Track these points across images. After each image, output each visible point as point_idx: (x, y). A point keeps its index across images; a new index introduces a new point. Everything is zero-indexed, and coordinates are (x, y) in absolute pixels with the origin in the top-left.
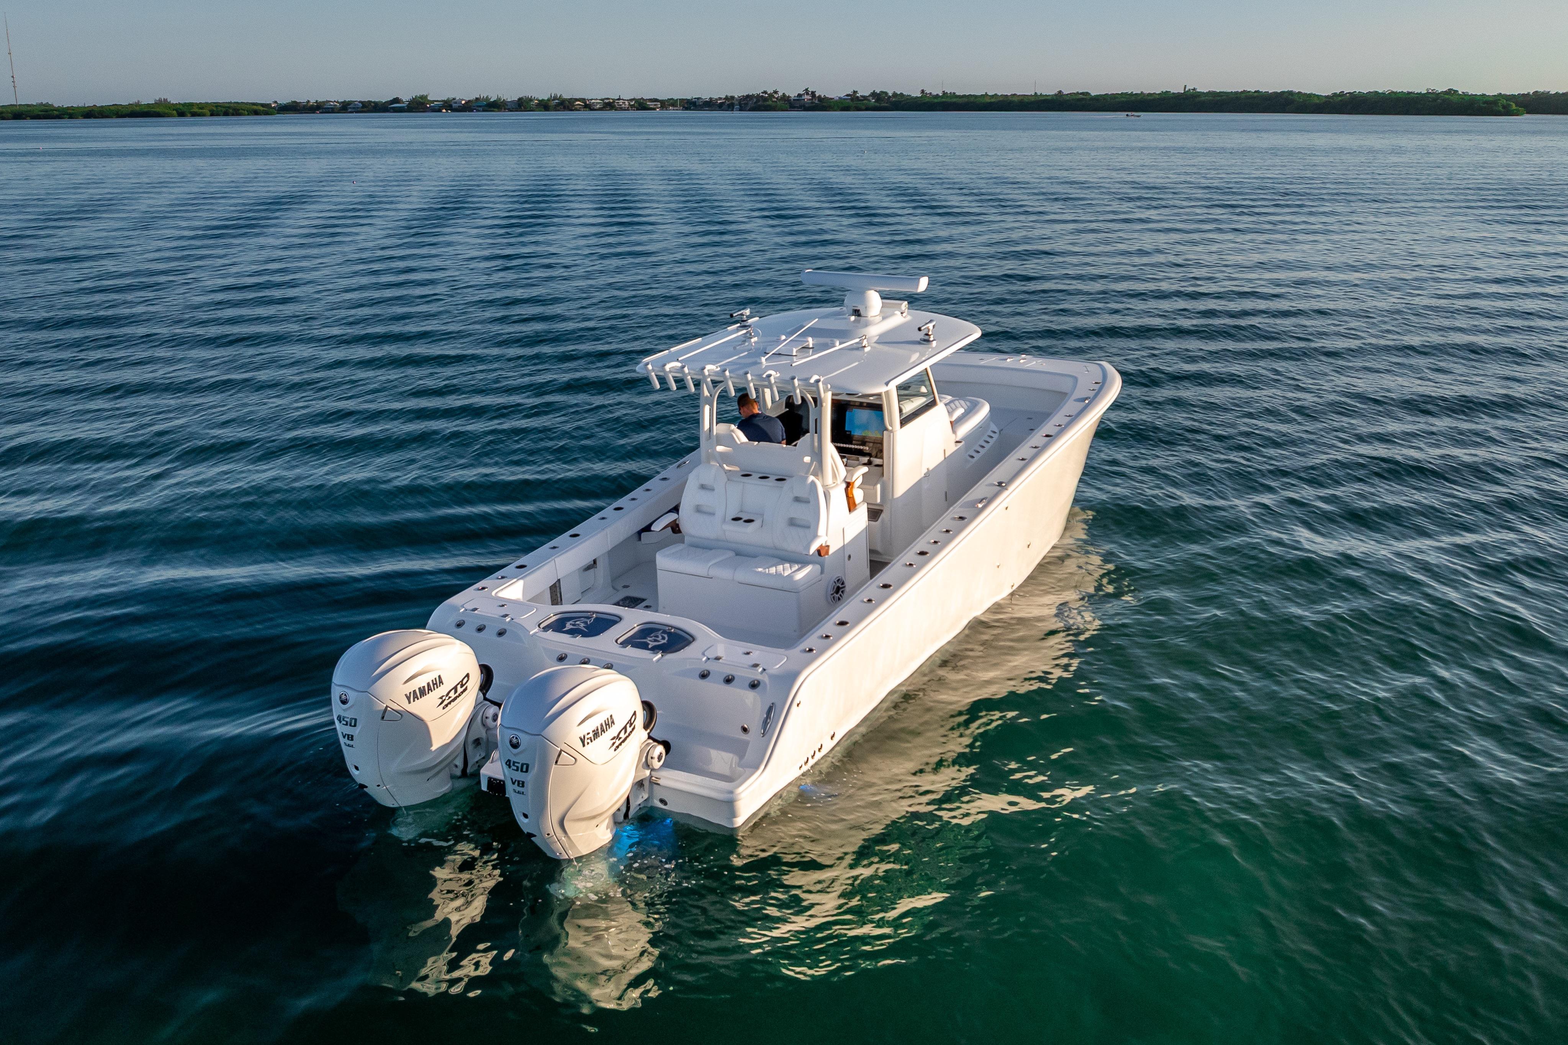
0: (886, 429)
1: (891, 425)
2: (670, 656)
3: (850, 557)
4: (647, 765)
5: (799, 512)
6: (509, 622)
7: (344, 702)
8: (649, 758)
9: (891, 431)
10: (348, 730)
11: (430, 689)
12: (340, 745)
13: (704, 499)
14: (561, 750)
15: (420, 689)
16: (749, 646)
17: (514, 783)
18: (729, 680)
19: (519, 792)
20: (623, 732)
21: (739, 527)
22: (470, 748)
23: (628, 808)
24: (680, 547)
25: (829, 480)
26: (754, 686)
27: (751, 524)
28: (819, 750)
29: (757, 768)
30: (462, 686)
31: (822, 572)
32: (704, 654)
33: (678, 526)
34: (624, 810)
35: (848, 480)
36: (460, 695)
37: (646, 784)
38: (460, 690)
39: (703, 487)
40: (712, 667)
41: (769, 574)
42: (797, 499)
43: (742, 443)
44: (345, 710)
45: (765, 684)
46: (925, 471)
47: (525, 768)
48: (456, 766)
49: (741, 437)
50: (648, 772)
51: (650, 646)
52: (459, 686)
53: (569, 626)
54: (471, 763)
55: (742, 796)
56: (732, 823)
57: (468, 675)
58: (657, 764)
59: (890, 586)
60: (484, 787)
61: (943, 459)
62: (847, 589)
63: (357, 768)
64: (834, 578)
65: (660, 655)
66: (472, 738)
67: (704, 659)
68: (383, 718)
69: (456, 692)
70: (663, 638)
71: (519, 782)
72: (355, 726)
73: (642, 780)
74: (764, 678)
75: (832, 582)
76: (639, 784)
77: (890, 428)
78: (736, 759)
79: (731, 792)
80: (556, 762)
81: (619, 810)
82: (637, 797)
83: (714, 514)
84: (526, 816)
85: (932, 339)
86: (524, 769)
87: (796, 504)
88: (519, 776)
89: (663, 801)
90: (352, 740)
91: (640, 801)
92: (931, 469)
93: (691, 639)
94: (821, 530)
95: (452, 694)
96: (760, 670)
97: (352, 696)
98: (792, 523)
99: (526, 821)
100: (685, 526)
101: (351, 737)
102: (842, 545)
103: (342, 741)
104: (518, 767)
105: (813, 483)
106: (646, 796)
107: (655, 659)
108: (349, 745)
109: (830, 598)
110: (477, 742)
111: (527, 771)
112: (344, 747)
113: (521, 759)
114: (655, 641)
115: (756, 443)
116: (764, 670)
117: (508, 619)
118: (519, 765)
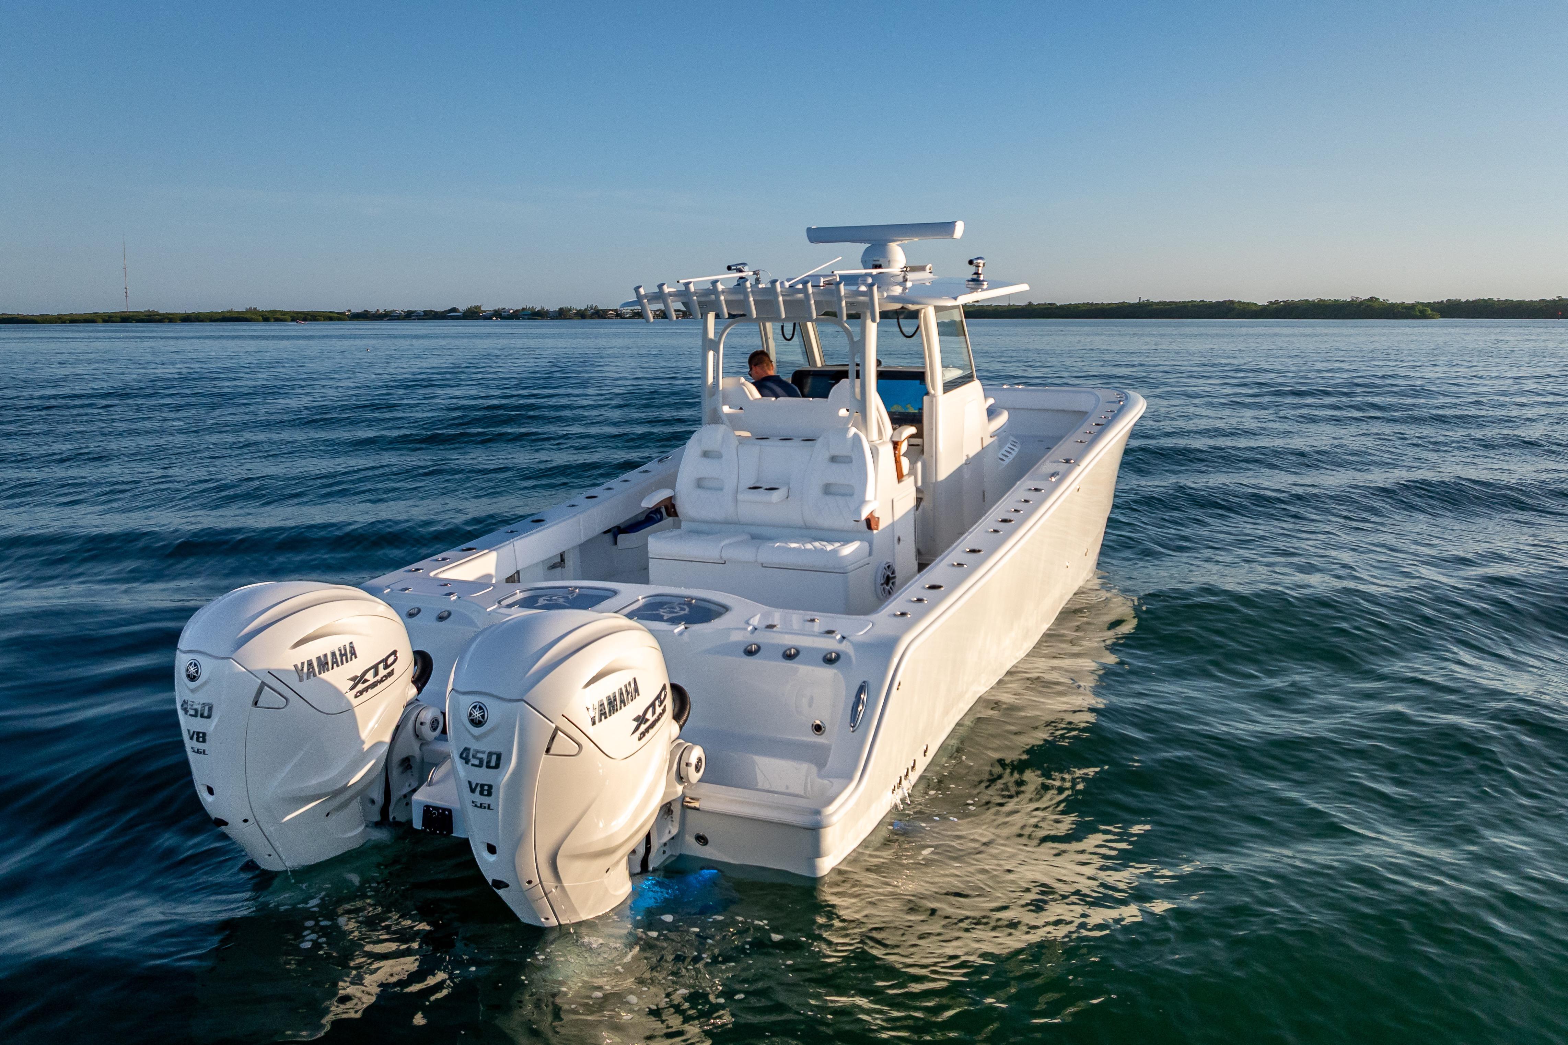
0: (927, 393)
1: (934, 389)
2: (696, 628)
3: (899, 540)
4: (680, 778)
5: (838, 475)
6: (455, 601)
7: (192, 678)
8: (683, 765)
9: (934, 396)
10: (198, 724)
11: (335, 663)
12: (185, 751)
13: (707, 469)
14: (557, 729)
15: (319, 658)
16: (810, 615)
17: (473, 791)
18: (790, 656)
19: (481, 806)
20: (650, 711)
21: (760, 496)
22: (395, 773)
23: (648, 850)
24: (677, 532)
25: (874, 435)
26: (830, 660)
27: (775, 493)
28: (913, 767)
29: (850, 778)
30: (386, 667)
31: (870, 554)
32: (747, 623)
33: (673, 506)
34: (642, 851)
35: (895, 439)
36: (381, 681)
37: (677, 809)
38: (382, 672)
39: (706, 454)
40: (763, 638)
41: (806, 550)
42: (834, 459)
43: (756, 399)
44: (193, 691)
45: (848, 656)
46: (965, 458)
47: (495, 761)
48: (373, 802)
49: (753, 393)
50: (679, 789)
51: (665, 618)
52: (381, 666)
53: (541, 601)
54: (396, 795)
55: (834, 819)
56: (813, 867)
57: (394, 653)
58: (694, 776)
59: (939, 587)
60: (418, 824)
61: (979, 448)
62: (898, 581)
63: (211, 791)
64: (884, 564)
65: (682, 627)
66: (400, 754)
67: (750, 628)
68: (256, 703)
69: (376, 674)
70: (683, 609)
71: (482, 786)
72: (209, 717)
73: (670, 803)
74: (845, 647)
75: (881, 568)
76: (667, 809)
77: (932, 392)
78: (814, 769)
79: (818, 812)
80: (548, 751)
81: (634, 852)
82: (660, 834)
83: (721, 489)
84: (492, 849)
85: (982, 278)
86: (493, 764)
87: (835, 466)
88: (483, 776)
89: (702, 839)
90: (204, 741)
91: (666, 838)
92: (971, 456)
93: (722, 610)
94: (869, 495)
95: (370, 676)
96: (838, 637)
97: (207, 667)
98: (828, 490)
99: (492, 858)
100: (684, 507)
101: (201, 737)
102: (890, 521)
103: (189, 744)
104: (481, 761)
105: (856, 436)
106: (674, 831)
107: (676, 631)
108: (198, 752)
109: (879, 588)
110: (407, 763)
111: (497, 766)
112: (191, 756)
113: (485, 746)
114: (671, 612)
115: (774, 399)
116: (844, 638)
117: (454, 598)
118: (484, 757)
